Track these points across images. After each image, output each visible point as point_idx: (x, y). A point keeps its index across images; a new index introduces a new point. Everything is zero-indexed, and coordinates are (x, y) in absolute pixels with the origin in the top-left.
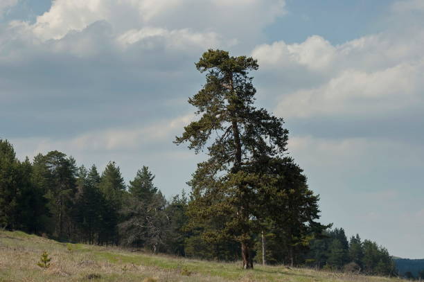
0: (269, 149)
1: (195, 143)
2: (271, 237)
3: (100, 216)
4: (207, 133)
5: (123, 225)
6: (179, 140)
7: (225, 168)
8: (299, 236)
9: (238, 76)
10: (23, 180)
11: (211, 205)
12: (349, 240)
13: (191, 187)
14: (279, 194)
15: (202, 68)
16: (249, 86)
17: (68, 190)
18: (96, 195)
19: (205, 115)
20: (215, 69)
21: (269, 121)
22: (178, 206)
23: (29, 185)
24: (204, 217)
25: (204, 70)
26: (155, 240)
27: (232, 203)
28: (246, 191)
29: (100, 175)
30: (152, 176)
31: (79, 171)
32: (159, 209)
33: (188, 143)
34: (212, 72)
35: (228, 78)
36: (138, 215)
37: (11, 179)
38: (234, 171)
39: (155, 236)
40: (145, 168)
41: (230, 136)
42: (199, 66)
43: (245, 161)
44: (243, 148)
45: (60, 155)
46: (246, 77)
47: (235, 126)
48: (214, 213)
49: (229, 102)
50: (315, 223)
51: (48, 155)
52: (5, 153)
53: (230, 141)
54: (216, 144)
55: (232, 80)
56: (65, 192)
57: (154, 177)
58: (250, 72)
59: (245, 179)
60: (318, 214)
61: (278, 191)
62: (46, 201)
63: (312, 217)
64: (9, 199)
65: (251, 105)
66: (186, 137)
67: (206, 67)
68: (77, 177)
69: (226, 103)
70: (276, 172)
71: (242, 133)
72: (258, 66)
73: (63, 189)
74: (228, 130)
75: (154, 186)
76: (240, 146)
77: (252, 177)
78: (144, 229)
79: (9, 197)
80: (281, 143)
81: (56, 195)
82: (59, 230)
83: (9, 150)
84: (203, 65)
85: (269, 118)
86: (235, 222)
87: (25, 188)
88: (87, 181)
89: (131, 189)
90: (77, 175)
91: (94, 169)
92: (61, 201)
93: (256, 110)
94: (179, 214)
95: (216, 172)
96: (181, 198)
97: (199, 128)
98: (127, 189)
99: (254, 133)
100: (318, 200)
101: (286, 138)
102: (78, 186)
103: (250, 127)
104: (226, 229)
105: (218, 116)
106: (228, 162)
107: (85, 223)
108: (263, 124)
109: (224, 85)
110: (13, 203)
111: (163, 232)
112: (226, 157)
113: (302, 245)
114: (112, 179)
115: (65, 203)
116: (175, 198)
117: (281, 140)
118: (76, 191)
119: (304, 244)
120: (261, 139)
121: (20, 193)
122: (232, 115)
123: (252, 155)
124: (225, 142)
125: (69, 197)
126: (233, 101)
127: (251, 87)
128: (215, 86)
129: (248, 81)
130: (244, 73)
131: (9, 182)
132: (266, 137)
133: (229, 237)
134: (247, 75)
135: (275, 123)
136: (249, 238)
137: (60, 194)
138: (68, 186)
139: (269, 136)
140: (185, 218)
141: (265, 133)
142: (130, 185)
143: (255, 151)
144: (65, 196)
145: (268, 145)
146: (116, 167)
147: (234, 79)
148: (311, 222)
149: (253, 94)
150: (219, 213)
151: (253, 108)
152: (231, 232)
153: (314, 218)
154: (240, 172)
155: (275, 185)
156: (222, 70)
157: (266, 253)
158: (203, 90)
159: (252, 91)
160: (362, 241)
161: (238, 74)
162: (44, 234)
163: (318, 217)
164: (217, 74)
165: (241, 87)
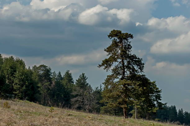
0: (136, 71)
1: (106, 67)
2: (139, 107)
3: (62, 95)
4: (111, 63)
5: (73, 100)
6: (100, 66)
7: (118, 78)
8: (152, 108)
9: (125, 41)
10: (29, 77)
11: (112, 92)
12: (178, 111)
13: (104, 85)
14: (139, 89)
15: (111, 37)
16: (129, 45)
17: (48, 83)
18: (61, 86)
19: (111, 56)
20: (116, 38)
21: (137, 60)
22: (98, 92)
23: (31, 80)
24: (109, 97)
25: (111, 38)
26: (87, 107)
27: (120, 92)
28: (126, 87)
29: (62, 76)
30: (86, 78)
31: (53, 74)
32: (89, 93)
33: (104, 67)
34: (114, 39)
35: (121, 42)
36: (80, 95)
37: (23, 77)
38: (122, 79)
39: (87, 105)
40: (83, 74)
41: (121, 65)
42: (109, 36)
43: (126, 75)
44: (126, 70)
45: (45, 67)
46: (128, 42)
47: (123, 61)
48: (113, 96)
49: (121, 51)
50: (159, 102)
51: (39, 67)
52: (21, 65)
53: (121, 67)
54: (115, 68)
55: (122, 42)
56: (47, 84)
57: (87, 78)
58: (130, 40)
59: (126, 83)
60: (161, 98)
61: (139, 88)
62: (38, 87)
63: (158, 100)
64: (22, 86)
65: (130, 53)
66: (103, 65)
67: (112, 37)
68: (52, 77)
69: (120, 51)
70: (139, 80)
71: (125, 64)
72: (133, 37)
73: (46, 82)
74: (120, 62)
75: (87, 82)
76: (124, 69)
77: (129, 82)
78: (83, 102)
79: (22, 85)
80: (141, 69)
81: (43, 85)
82: (43, 101)
83: (23, 64)
84: (111, 36)
85: (136, 58)
86: (121, 100)
87: (29, 81)
88: (57, 79)
89: (77, 84)
90: (52, 76)
91: (60, 73)
92: (45, 88)
93: (132, 55)
94: (98, 95)
95: (114, 79)
96: (99, 88)
97: (108, 61)
98: (75, 83)
99: (131, 64)
100: (161, 92)
101: (143, 67)
102: (52, 81)
103: (129, 62)
104: (118, 102)
105: (116, 57)
106: (120, 75)
107: (55, 98)
108: (134, 61)
109: (119, 44)
110: (24, 88)
111: (91, 104)
112: (119, 73)
113: (153, 112)
114: (68, 78)
115: (47, 88)
116: (96, 88)
117: (141, 67)
118: (52, 83)
119: (154, 111)
120: (133, 67)
121: (27, 83)
122: (122, 57)
123: (129, 73)
124: (119, 67)
125: (48, 86)
126: (122, 51)
127: (130, 46)
128: (115, 44)
129: (128, 43)
130: (127, 40)
131: (23, 78)
132: (135, 66)
133: (118, 106)
134: (128, 41)
135: (139, 60)
136: (126, 106)
137: (44, 85)
138: (48, 81)
139: (136, 66)
140: (101, 98)
141: (135, 64)
142: (76, 81)
143: (130, 72)
144: (46, 86)
145: (136, 69)
146: (70, 73)
147: (123, 42)
148: (157, 102)
149: (130, 48)
150: (115, 96)
151: (130, 54)
152: (120, 103)
153: (159, 100)
154: (124, 80)
155: (138, 85)
156: (118, 38)
157: (137, 115)
158: (110, 46)
159: (130, 47)
160: (184, 112)
161: (125, 40)
162: (37, 102)
163: (160, 100)
164: (116, 40)
165: (126, 45)
